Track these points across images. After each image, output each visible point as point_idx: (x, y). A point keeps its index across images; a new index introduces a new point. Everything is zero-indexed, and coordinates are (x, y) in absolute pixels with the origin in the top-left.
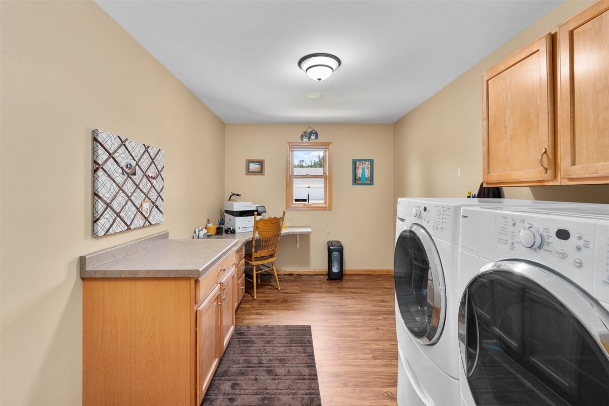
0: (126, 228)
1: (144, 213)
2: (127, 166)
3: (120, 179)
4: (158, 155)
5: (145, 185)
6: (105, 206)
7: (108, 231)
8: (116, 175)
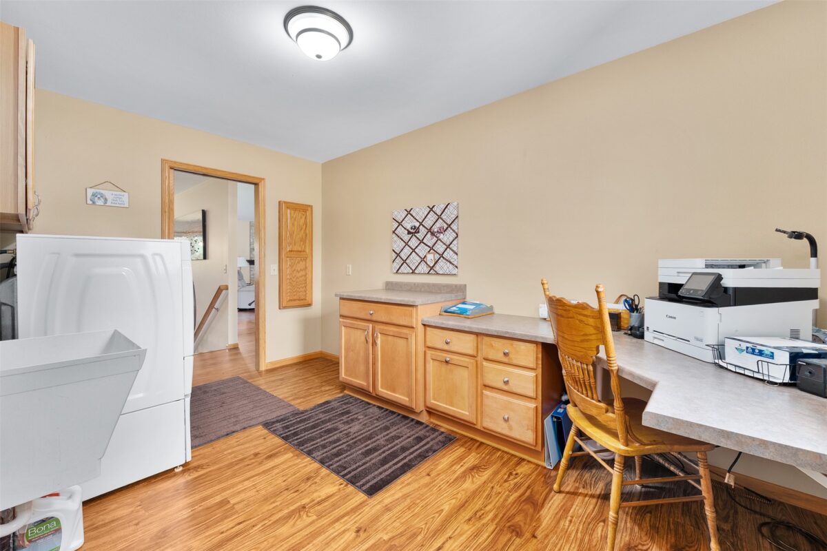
0: (411, 271)
1: (428, 263)
2: (412, 228)
3: (406, 238)
4: (447, 209)
5: (430, 240)
6: (396, 255)
7: (398, 270)
8: (403, 235)
